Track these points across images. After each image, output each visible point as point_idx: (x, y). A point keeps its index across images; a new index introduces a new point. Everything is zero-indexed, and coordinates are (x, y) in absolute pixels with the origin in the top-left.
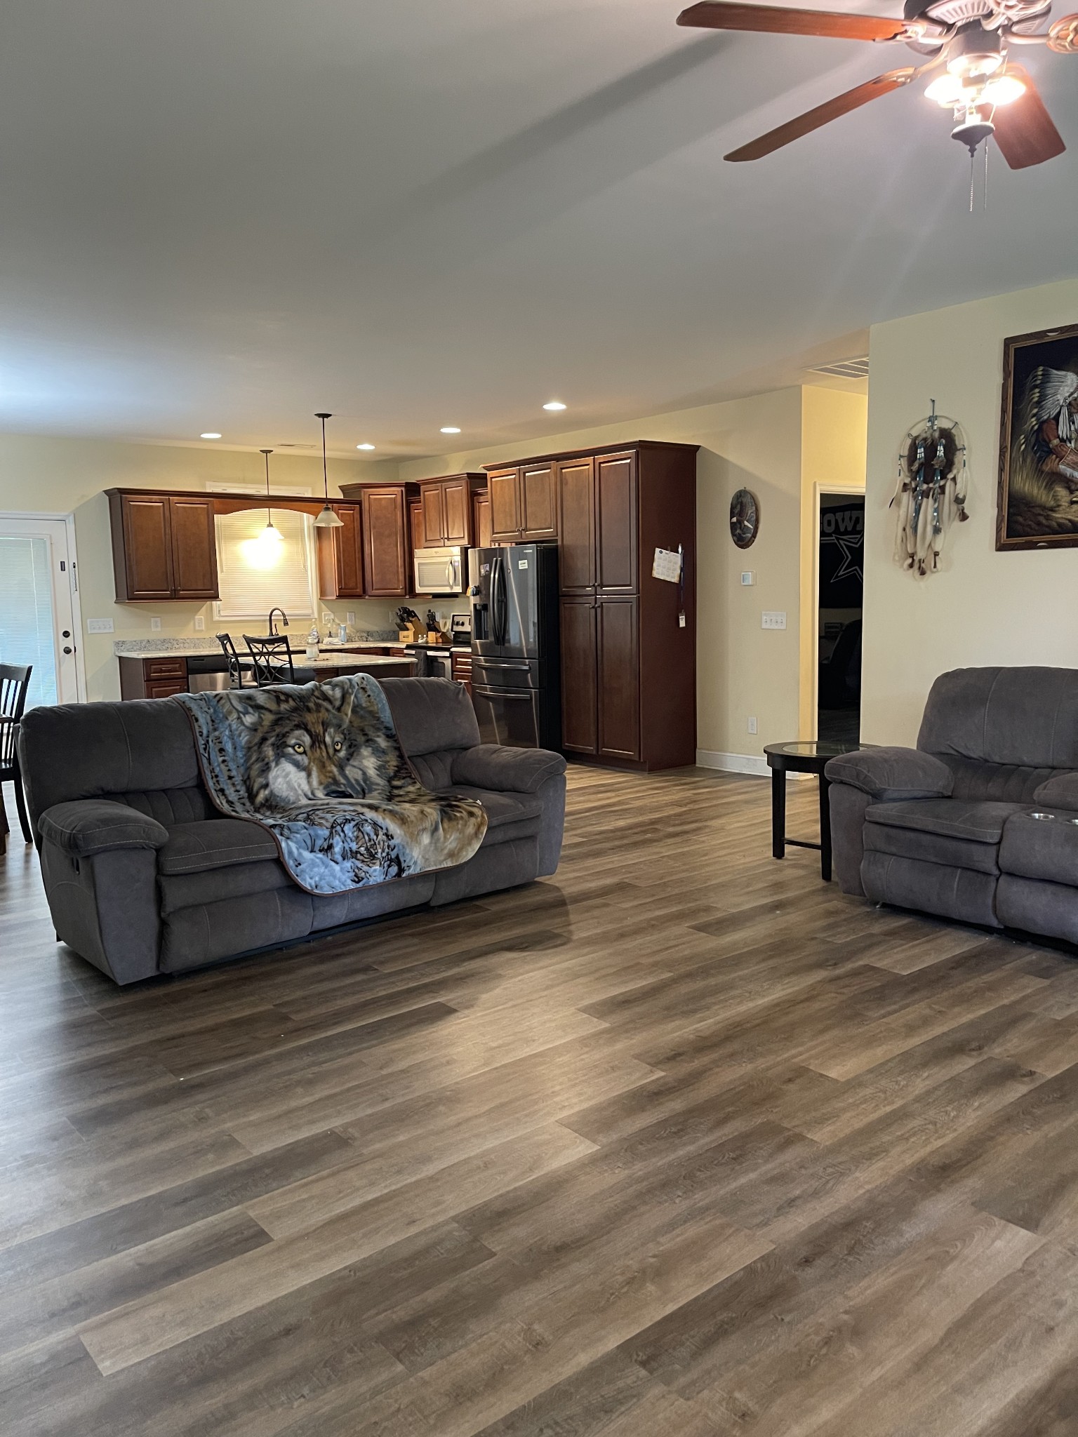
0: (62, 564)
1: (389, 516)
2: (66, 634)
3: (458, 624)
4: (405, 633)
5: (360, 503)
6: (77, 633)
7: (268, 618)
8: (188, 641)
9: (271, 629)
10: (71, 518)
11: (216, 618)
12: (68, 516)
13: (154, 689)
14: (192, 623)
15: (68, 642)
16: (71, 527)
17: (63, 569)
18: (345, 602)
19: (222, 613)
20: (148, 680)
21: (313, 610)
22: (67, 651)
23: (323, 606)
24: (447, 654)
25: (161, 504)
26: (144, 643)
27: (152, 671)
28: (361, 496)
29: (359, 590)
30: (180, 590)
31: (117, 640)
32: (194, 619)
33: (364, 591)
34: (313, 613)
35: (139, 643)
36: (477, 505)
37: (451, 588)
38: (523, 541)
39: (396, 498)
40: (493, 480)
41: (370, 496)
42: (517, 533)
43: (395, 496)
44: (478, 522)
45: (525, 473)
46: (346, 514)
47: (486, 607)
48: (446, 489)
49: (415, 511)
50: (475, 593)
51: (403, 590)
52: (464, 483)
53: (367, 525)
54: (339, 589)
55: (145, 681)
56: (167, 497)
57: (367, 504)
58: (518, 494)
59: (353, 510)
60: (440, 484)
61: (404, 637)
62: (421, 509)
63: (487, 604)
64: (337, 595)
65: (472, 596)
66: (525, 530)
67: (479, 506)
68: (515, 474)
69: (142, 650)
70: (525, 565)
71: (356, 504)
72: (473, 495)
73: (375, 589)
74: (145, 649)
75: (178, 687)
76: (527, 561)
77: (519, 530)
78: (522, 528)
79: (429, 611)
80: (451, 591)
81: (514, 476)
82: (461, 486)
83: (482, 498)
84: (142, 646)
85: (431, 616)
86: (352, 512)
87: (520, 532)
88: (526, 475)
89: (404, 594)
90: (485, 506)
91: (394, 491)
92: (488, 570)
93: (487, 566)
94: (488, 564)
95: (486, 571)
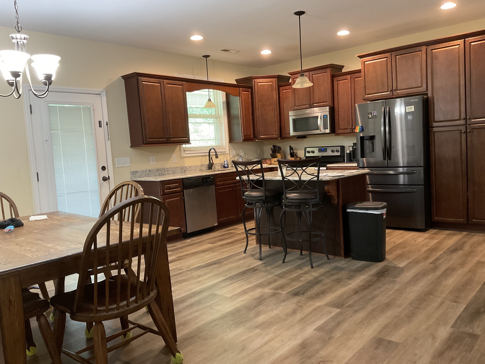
0: (100, 122)
1: (269, 94)
2: (104, 168)
4: (276, 159)
5: (251, 88)
6: (110, 167)
7: (208, 154)
8: (170, 169)
10: (104, 93)
11: (184, 155)
12: (103, 91)
13: (167, 200)
15: (105, 174)
16: (104, 99)
17: (100, 126)
19: (185, 152)
21: (227, 150)
22: (105, 179)
23: (231, 147)
24: (325, 169)
25: (159, 84)
26: (147, 172)
27: (165, 189)
28: (252, 84)
31: (133, 170)
33: (255, 137)
35: (145, 172)
36: (335, 82)
37: (321, 131)
38: (394, 97)
39: (272, 84)
40: (366, 63)
41: (258, 84)
42: (389, 93)
43: (272, 83)
44: (337, 93)
45: (396, 56)
46: (245, 94)
47: (372, 138)
48: (312, 75)
49: (283, 91)
50: (361, 130)
51: (278, 135)
52: (329, 70)
53: (257, 100)
54: (244, 136)
55: (161, 195)
56: (162, 80)
57: (256, 88)
58: (389, 69)
59: (248, 92)
60: (308, 73)
61: (274, 162)
62: (290, 89)
63: (375, 136)
64: (243, 139)
65: (359, 132)
66: (396, 90)
67: (337, 83)
68: (387, 57)
69: (147, 176)
70: (411, 109)
71: (249, 88)
72: (333, 77)
73: (261, 135)
74: (148, 175)
75: (179, 198)
76: (413, 107)
77: (391, 91)
78: (394, 89)
79: (290, 146)
80: (321, 133)
81: (386, 59)
82: (326, 72)
83: (340, 78)
84: (147, 173)
85: (291, 148)
86: (248, 93)
87: (392, 91)
88: (397, 57)
89: (278, 137)
90: (343, 82)
91: (271, 80)
92: (376, 115)
93: (375, 113)
94: (376, 112)
95: (374, 116)
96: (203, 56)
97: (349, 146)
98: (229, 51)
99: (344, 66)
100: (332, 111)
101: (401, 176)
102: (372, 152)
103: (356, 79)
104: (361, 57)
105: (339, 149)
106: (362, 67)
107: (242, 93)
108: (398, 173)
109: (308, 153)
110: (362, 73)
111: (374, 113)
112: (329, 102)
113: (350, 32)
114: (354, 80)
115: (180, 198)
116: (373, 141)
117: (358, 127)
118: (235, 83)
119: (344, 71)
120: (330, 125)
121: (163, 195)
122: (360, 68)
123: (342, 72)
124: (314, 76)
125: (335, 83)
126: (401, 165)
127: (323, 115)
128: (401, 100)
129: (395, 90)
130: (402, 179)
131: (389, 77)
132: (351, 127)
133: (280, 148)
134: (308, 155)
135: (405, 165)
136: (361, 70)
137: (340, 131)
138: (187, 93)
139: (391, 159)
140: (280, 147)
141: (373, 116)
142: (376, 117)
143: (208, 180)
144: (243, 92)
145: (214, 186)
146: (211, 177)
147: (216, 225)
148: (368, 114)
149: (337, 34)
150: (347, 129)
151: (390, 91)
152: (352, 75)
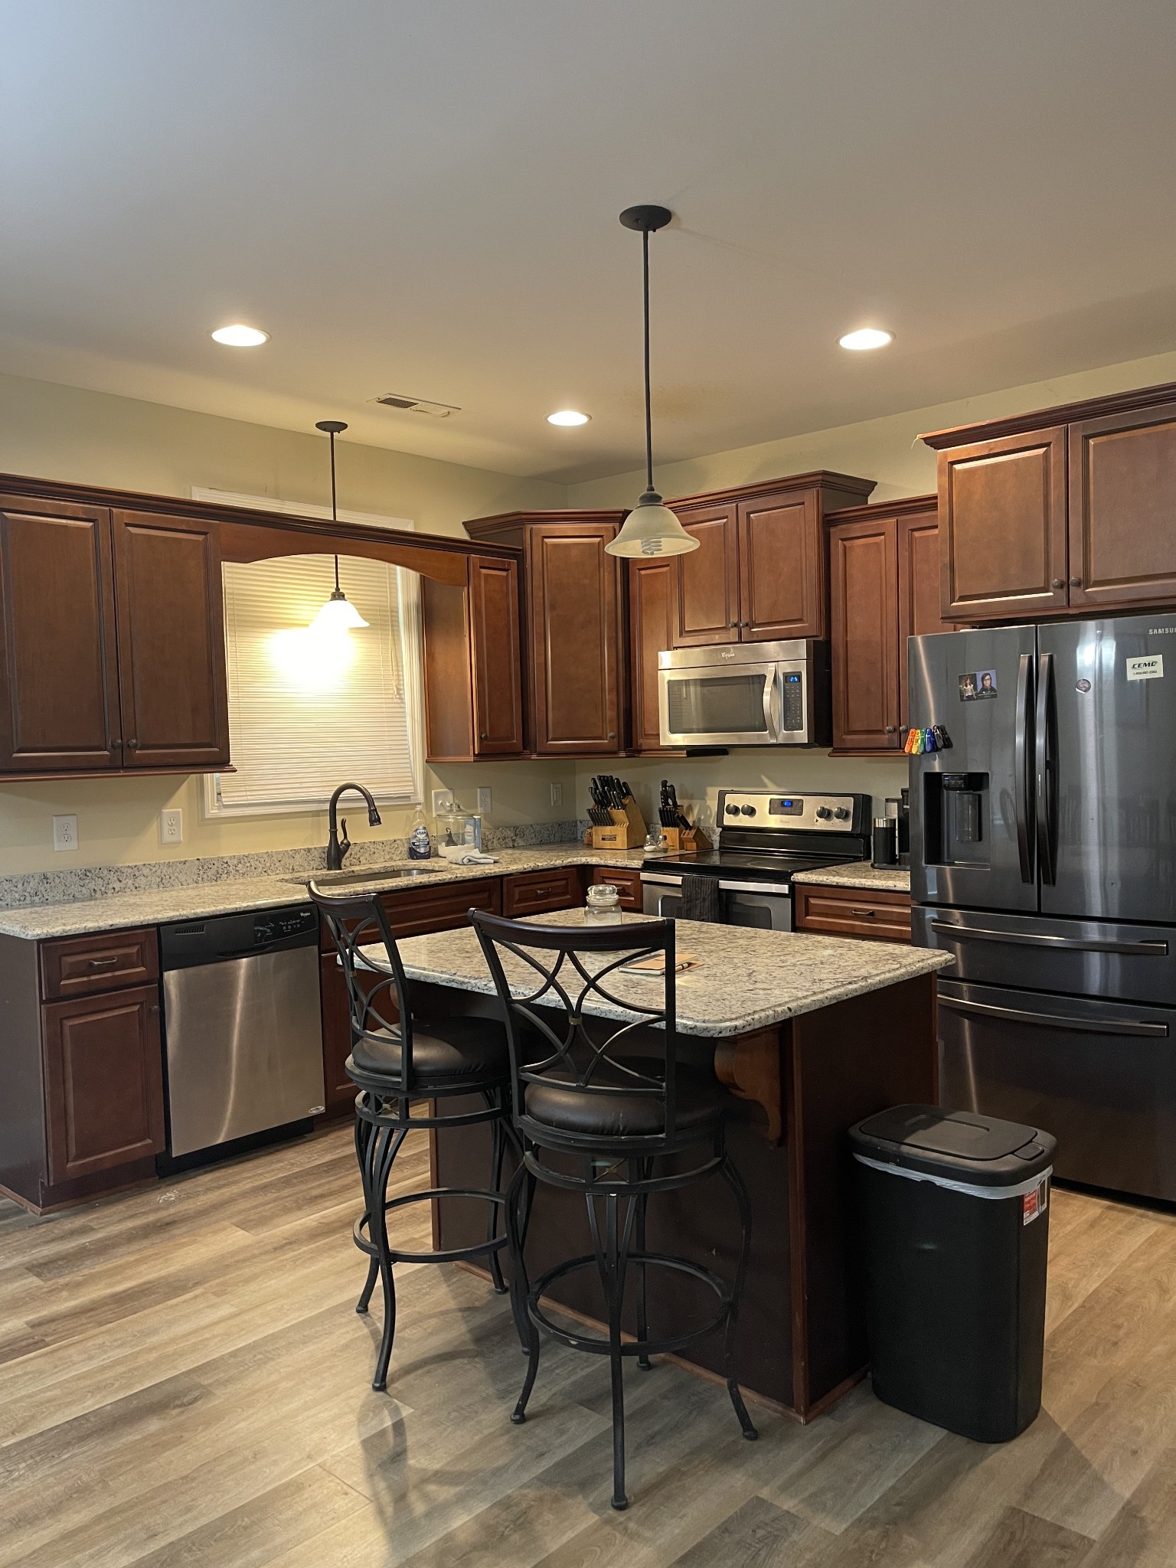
1: (587, 582)
3: (735, 811)
4: (608, 830)
5: (519, 555)
7: (327, 806)
8: (146, 871)
9: (334, 834)
11: (212, 811)
13: (69, 1023)
14: (154, 826)
18: (494, 769)
19: (225, 800)
20: (54, 997)
21: (415, 789)
23: (434, 777)
24: (784, 889)
25: (88, 525)
26: (34, 883)
27: (66, 971)
28: (522, 541)
29: (517, 741)
30: (136, 747)
32: (160, 813)
33: (527, 743)
34: (415, 793)
35: (20, 885)
36: (837, 545)
37: (774, 734)
38: (1071, 612)
39: (599, 542)
40: (958, 467)
41: (546, 540)
42: (1051, 594)
43: (598, 539)
44: (841, 584)
45: (1087, 438)
46: (493, 577)
47: (976, 782)
48: (748, 514)
49: (643, 572)
50: (928, 748)
51: (616, 740)
52: (810, 497)
53: (538, 601)
54: (480, 738)
55: (42, 1002)
56: (107, 508)
57: (537, 557)
58: (1056, 495)
59: (507, 570)
60: (734, 505)
61: (603, 839)
62: (668, 566)
63: (987, 774)
64: (476, 753)
65: (923, 753)
66: (1084, 582)
67: (845, 547)
68: (1048, 445)
69: (28, 901)
70: (1151, 668)
71: (515, 557)
72: (828, 523)
73: (550, 737)
74: (36, 899)
75: (136, 1008)
76: (1159, 658)
77: (1061, 586)
78: (1072, 578)
79: (664, 784)
80: (773, 741)
81: (1042, 451)
82: (803, 503)
83: (857, 528)
84: (29, 890)
85: (668, 793)
86: (504, 574)
87: (1065, 588)
88: (1092, 442)
89: (615, 749)
90: (866, 545)
91: (597, 529)
92: (994, 686)
93: (988, 677)
94: (993, 673)
95: (984, 689)
96: (321, 426)
97: (887, 800)
98: (413, 407)
99: (876, 483)
100: (822, 657)
101: (1095, 959)
102: (974, 840)
103: (917, 534)
104: (936, 442)
105: (849, 804)
106: (940, 486)
107: (480, 573)
108: (1082, 947)
109: (729, 813)
110: (942, 510)
111: (983, 679)
112: (811, 623)
113: (894, 335)
114: (911, 539)
115: (142, 1007)
116: (980, 796)
117: (919, 731)
118: (466, 537)
119: (872, 500)
120: (813, 713)
121: (49, 1001)
122: (934, 491)
123: (869, 503)
124: (754, 517)
125: (837, 547)
126: (1097, 911)
127: (784, 674)
128: (1102, 628)
129: (1078, 584)
130: (1096, 973)
131: (1052, 525)
132: (896, 723)
133: (624, 790)
134: (729, 820)
135: (1115, 915)
136: (936, 498)
137: (852, 740)
138: (226, 566)
139: (1054, 884)
140: (624, 783)
141: (981, 692)
142: (995, 696)
143: (287, 926)
144: (484, 571)
145: (316, 948)
146: (302, 914)
147: (314, 1112)
148: (960, 683)
149: (837, 342)
150: (881, 732)
151: (1055, 587)
152: (901, 518)
